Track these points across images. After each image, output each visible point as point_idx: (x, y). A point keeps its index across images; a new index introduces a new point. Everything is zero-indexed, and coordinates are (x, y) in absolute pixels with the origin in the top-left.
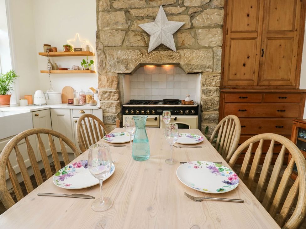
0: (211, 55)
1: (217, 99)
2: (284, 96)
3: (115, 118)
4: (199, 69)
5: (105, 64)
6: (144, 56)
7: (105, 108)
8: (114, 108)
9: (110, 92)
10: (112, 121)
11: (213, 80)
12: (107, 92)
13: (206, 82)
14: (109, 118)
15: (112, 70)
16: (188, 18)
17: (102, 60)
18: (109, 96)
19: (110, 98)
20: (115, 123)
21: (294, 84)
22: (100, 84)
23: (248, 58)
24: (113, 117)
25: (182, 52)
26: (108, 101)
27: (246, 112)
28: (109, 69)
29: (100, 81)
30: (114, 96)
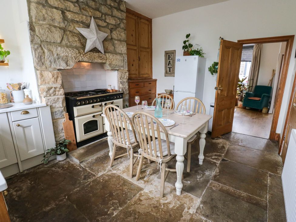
0: (122, 58)
1: (127, 87)
2: (150, 83)
3: (62, 112)
4: (117, 67)
5: (43, 59)
6: (82, 55)
7: (51, 104)
8: (61, 102)
9: (55, 88)
10: (60, 115)
11: (125, 75)
12: (52, 88)
13: (121, 76)
14: (56, 113)
15: (53, 66)
16: (109, 31)
17: (40, 54)
18: (55, 91)
19: (55, 94)
20: (62, 117)
21: (151, 76)
22: (42, 80)
23: (134, 61)
24: (60, 112)
25: (107, 55)
26: (54, 97)
27: (138, 93)
28: (49, 65)
29: (42, 77)
30: (59, 91)
